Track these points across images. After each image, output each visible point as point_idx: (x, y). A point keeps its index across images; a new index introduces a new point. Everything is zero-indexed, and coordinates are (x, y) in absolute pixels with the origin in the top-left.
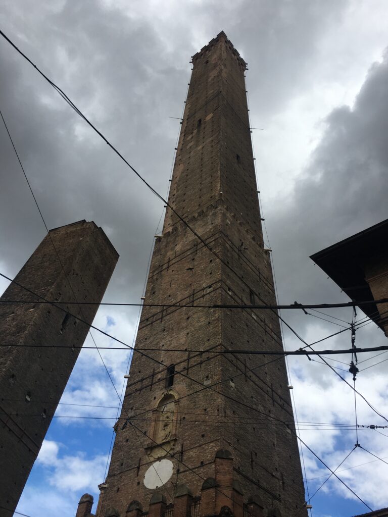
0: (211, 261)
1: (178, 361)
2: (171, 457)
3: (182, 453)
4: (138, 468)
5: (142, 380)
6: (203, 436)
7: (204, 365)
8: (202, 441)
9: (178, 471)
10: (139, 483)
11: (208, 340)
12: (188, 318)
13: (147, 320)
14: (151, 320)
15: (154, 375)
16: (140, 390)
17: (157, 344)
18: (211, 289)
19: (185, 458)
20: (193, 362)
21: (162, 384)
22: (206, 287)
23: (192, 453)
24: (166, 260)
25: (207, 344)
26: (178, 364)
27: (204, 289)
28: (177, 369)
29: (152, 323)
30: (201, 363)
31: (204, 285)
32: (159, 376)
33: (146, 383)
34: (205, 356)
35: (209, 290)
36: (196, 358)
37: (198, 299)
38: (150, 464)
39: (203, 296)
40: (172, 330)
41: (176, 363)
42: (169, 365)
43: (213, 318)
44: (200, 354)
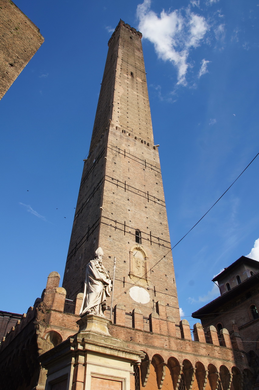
1: (143, 231)
2: (147, 289)
3: (154, 291)
4: (124, 282)
5: (116, 222)
7: (161, 247)
8: (166, 292)
9: (154, 300)
10: (125, 293)
12: (146, 207)
13: (113, 179)
14: (116, 182)
15: (125, 225)
16: (116, 228)
17: (124, 205)
18: (160, 202)
19: (156, 295)
20: (153, 239)
21: (134, 238)
22: (156, 198)
23: (161, 295)
24: (122, 148)
25: (161, 235)
27: (154, 197)
28: (142, 235)
29: (117, 185)
30: (159, 244)
31: (154, 195)
32: (130, 230)
33: (120, 226)
34: (161, 242)
35: (158, 201)
36: (155, 239)
37: (151, 200)
38: (133, 285)
39: (155, 202)
40: (135, 205)
41: (141, 231)
42: (136, 228)
43: (164, 223)
44: (158, 238)
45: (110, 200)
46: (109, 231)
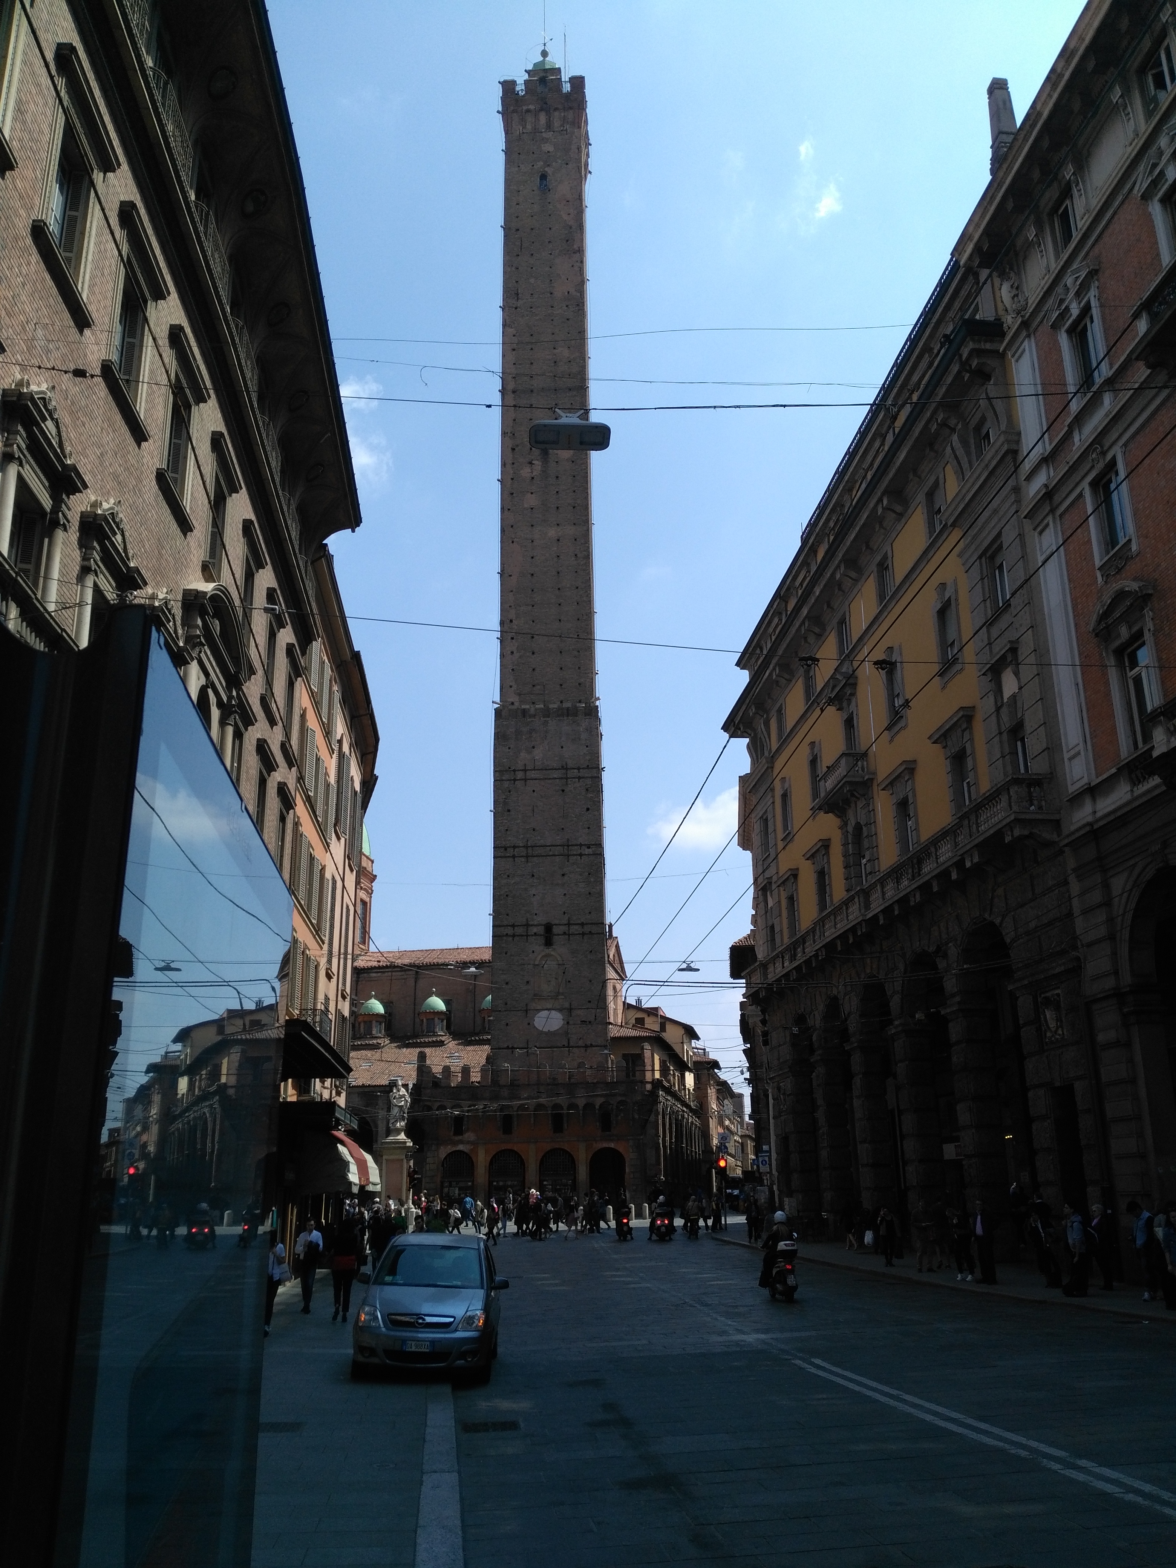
0: (588, 809)
1: (557, 922)
2: (560, 1010)
3: (570, 1010)
4: (526, 1011)
5: (513, 926)
6: (590, 1002)
7: (585, 937)
9: (568, 1023)
10: (529, 1024)
11: (590, 913)
12: (563, 875)
13: (506, 849)
14: (510, 852)
15: (527, 925)
16: (514, 936)
17: (526, 889)
18: (590, 851)
19: (573, 1014)
20: (574, 929)
21: (542, 940)
22: (585, 845)
23: (579, 1012)
24: (520, 766)
25: (589, 916)
26: (555, 925)
27: (581, 845)
28: (555, 930)
29: (514, 857)
30: (583, 934)
31: (580, 841)
32: (535, 930)
33: (519, 931)
34: (587, 929)
35: (587, 851)
36: (576, 927)
37: (574, 855)
38: (539, 1011)
39: (581, 855)
40: (545, 880)
41: (553, 923)
42: (544, 922)
43: (594, 890)
44: (582, 924)
45: (502, 892)
46: (504, 945)
